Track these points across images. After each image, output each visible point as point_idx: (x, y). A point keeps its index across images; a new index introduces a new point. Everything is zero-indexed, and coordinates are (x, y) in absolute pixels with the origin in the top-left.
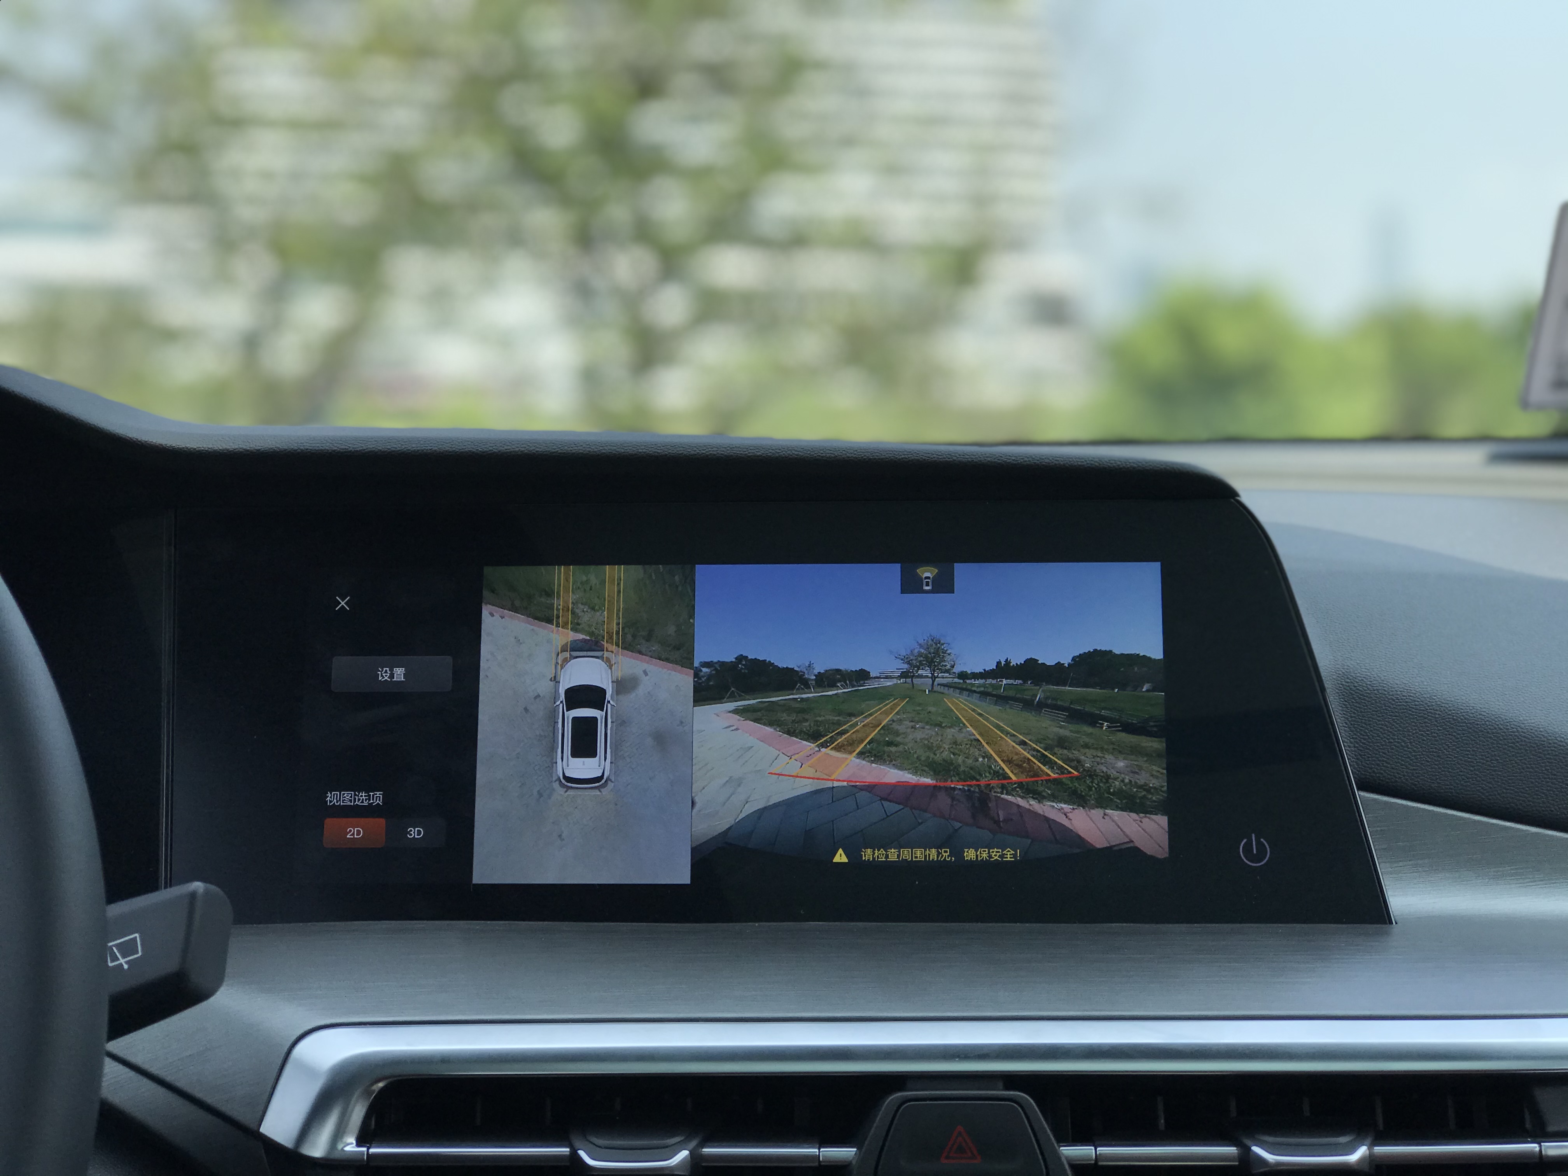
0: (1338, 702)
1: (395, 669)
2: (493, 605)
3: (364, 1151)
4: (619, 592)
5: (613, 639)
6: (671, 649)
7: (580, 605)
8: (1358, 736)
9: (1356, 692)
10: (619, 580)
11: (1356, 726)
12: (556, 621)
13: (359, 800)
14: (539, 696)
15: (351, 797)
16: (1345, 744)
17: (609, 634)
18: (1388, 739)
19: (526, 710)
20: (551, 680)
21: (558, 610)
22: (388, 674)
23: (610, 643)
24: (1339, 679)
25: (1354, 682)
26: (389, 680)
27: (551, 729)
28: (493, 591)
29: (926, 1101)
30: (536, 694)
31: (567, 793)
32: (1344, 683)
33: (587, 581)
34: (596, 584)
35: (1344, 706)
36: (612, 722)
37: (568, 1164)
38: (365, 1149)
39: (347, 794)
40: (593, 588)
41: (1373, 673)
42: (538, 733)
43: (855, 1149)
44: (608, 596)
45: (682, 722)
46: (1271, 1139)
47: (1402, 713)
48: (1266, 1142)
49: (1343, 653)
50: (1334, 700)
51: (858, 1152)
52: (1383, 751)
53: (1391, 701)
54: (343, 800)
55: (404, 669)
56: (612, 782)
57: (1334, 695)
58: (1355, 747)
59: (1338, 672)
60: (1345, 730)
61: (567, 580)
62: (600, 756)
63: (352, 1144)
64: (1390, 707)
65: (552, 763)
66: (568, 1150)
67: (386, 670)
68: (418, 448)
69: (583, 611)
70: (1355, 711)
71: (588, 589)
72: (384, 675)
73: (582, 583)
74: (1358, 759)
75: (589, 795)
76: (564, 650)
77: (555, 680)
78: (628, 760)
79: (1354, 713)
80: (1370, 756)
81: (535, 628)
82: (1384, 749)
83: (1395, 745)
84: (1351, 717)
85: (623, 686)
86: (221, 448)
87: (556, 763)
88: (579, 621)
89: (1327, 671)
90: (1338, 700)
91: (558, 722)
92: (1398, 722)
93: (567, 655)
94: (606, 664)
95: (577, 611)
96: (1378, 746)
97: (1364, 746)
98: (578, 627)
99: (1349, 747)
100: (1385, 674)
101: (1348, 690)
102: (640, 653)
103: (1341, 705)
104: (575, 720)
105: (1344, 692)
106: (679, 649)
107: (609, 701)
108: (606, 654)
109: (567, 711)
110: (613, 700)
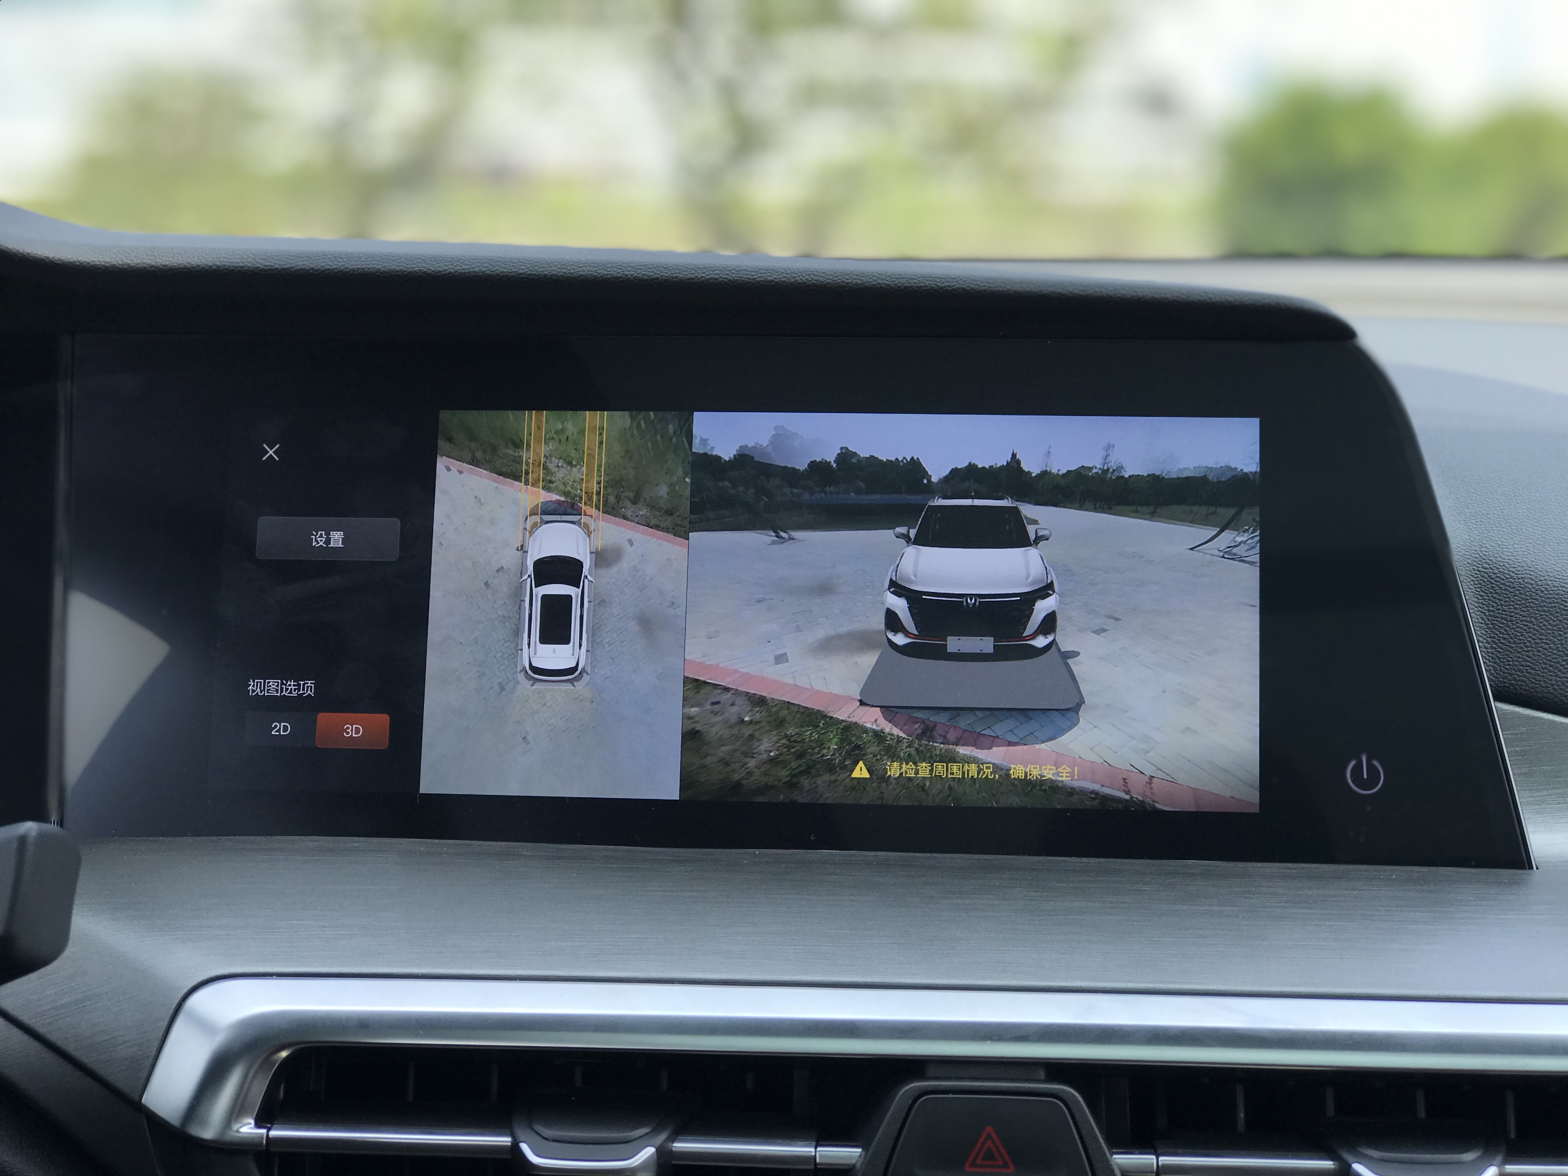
0: (1473, 592)
1: (331, 532)
2: (449, 457)
3: (262, 1134)
4: (601, 443)
5: (593, 501)
6: (663, 514)
7: (553, 459)
8: (1497, 634)
9: (1496, 581)
10: (601, 429)
11: (1493, 622)
12: (525, 478)
13: (287, 689)
14: (502, 568)
15: (277, 686)
16: (1481, 644)
17: (588, 495)
18: (1534, 639)
19: (487, 584)
20: (517, 549)
21: (527, 464)
22: (324, 539)
23: (589, 505)
24: (1475, 563)
25: (1494, 568)
26: (325, 546)
27: (517, 608)
28: (450, 440)
29: (948, 1094)
30: (500, 566)
31: (534, 687)
32: (1481, 569)
33: (563, 431)
34: (573, 434)
35: (1481, 598)
36: (589, 602)
37: (509, 1157)
38: (264, 1131)
39: (273, 682)
40: (570, 438)
41: (1517, 557)
42: (500, 613)
43: (860, 1150)
44: (588, 449)
45: (673, 604)
46: (1375, 1154)
47: (1552, 607)
48: (1371, 1158)
49: (1481, 531)
50: (1468, 590)
51: (863, 1155)
52: (1528, 653)
53: (1539, 592)
54: (268, 690)
55: (342, 533)
56: (588, 674)
57: (1468, 584)
58: (1492, 648)
59: (1474, 555)
60: (1480, 627)
61: (539, 428)
62: (574, 643)
63: (250, 1124)
64: (1537, 599)
65: (517, 651)
66: (509, 1139)
67: (322, 534)
68: (359, 266)
69: (558, 466)
70: (1494, 604)
71: (563, 438)
72: (319, 539)
73: (557, 432)
74: (1495, 663)
75: (558, 690)
76: (533, 513)
77: (522, 549)
78: (608, 648)
79: (1493, 606)
80: (1511, 659)
81: (499, 486)
82: (1528, 652)
83: (1542, 647)
84: (1489, 611)
85: (602, 558)
86: (120, 263)
87: (522, 650)
88: (553, 479)
89: (1460, 554)
90: (1474, 590)
91: (524, 601)
92: (1547, 618)
93: (537, 518)
94: (583, 530)
95: (551, 466)
96: (1521, 648)
97: (1504, 647)
98: (552, 485)
99: (1486, 648)
100: (1533, 559)
101: (1486, 578)
102: (625, 518)
103: (1476, 596)
104: (545, 598)
105: (1481, 580)
106: (671, 514)
107: (587, 576)
108: (584, 519)
109: (536, 587)
110: (591, 576)
